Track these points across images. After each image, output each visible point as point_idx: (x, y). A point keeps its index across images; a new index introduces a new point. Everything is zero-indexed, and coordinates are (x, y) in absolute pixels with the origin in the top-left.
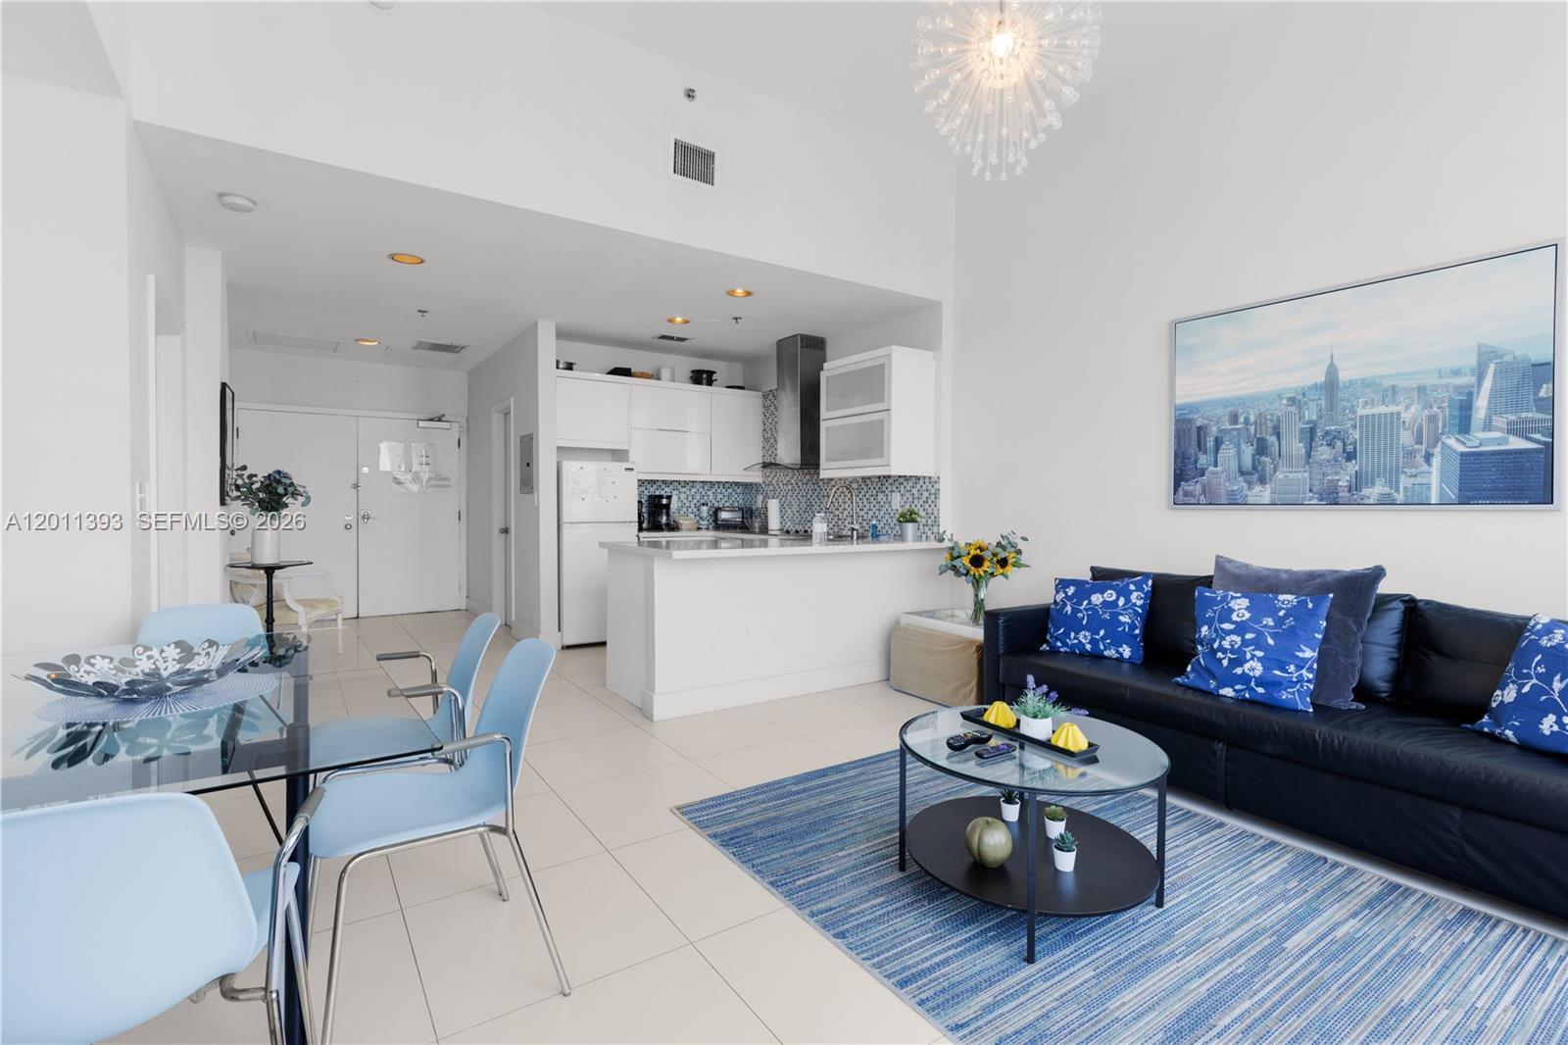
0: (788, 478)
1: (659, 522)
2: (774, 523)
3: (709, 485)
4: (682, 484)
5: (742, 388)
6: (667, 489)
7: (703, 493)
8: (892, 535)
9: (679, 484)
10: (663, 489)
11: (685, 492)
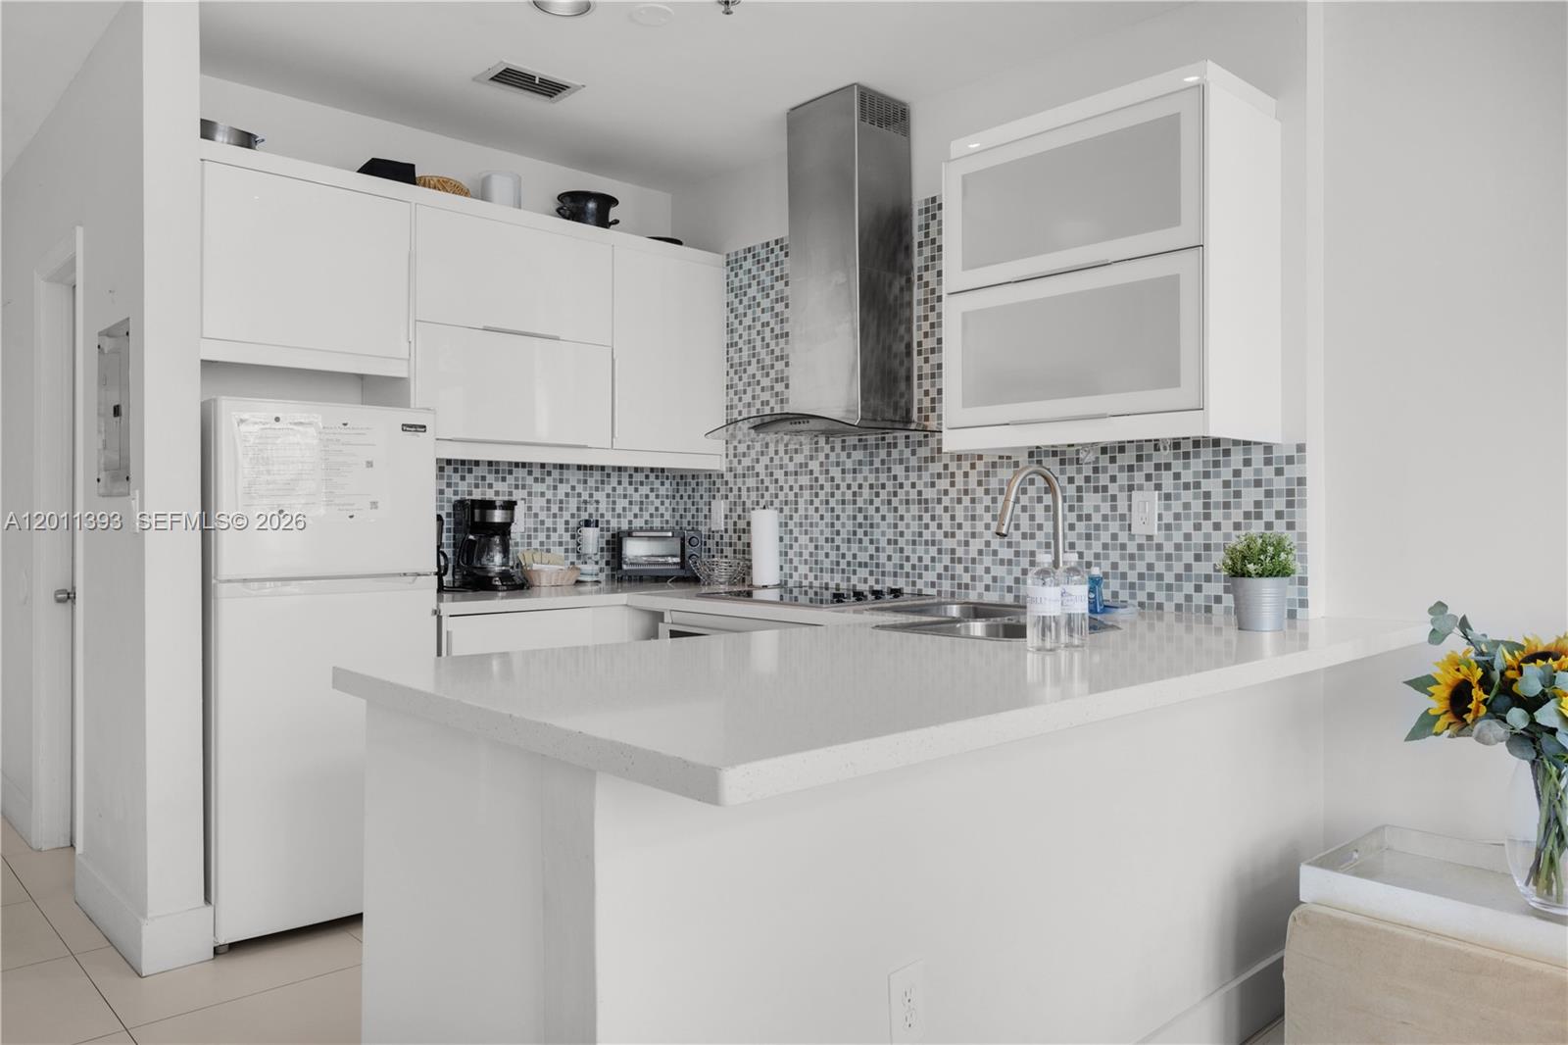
0: (799, 458)
1: (483, 568)
2: (766, 569)
3: (597, 475)
4: (537, 473)
5: (679, 242)
6: (500, 486)
7: (585, 496)
8: (1169, 607)
9: (530, 473)
10: (490, 486)
11: (543, 494)
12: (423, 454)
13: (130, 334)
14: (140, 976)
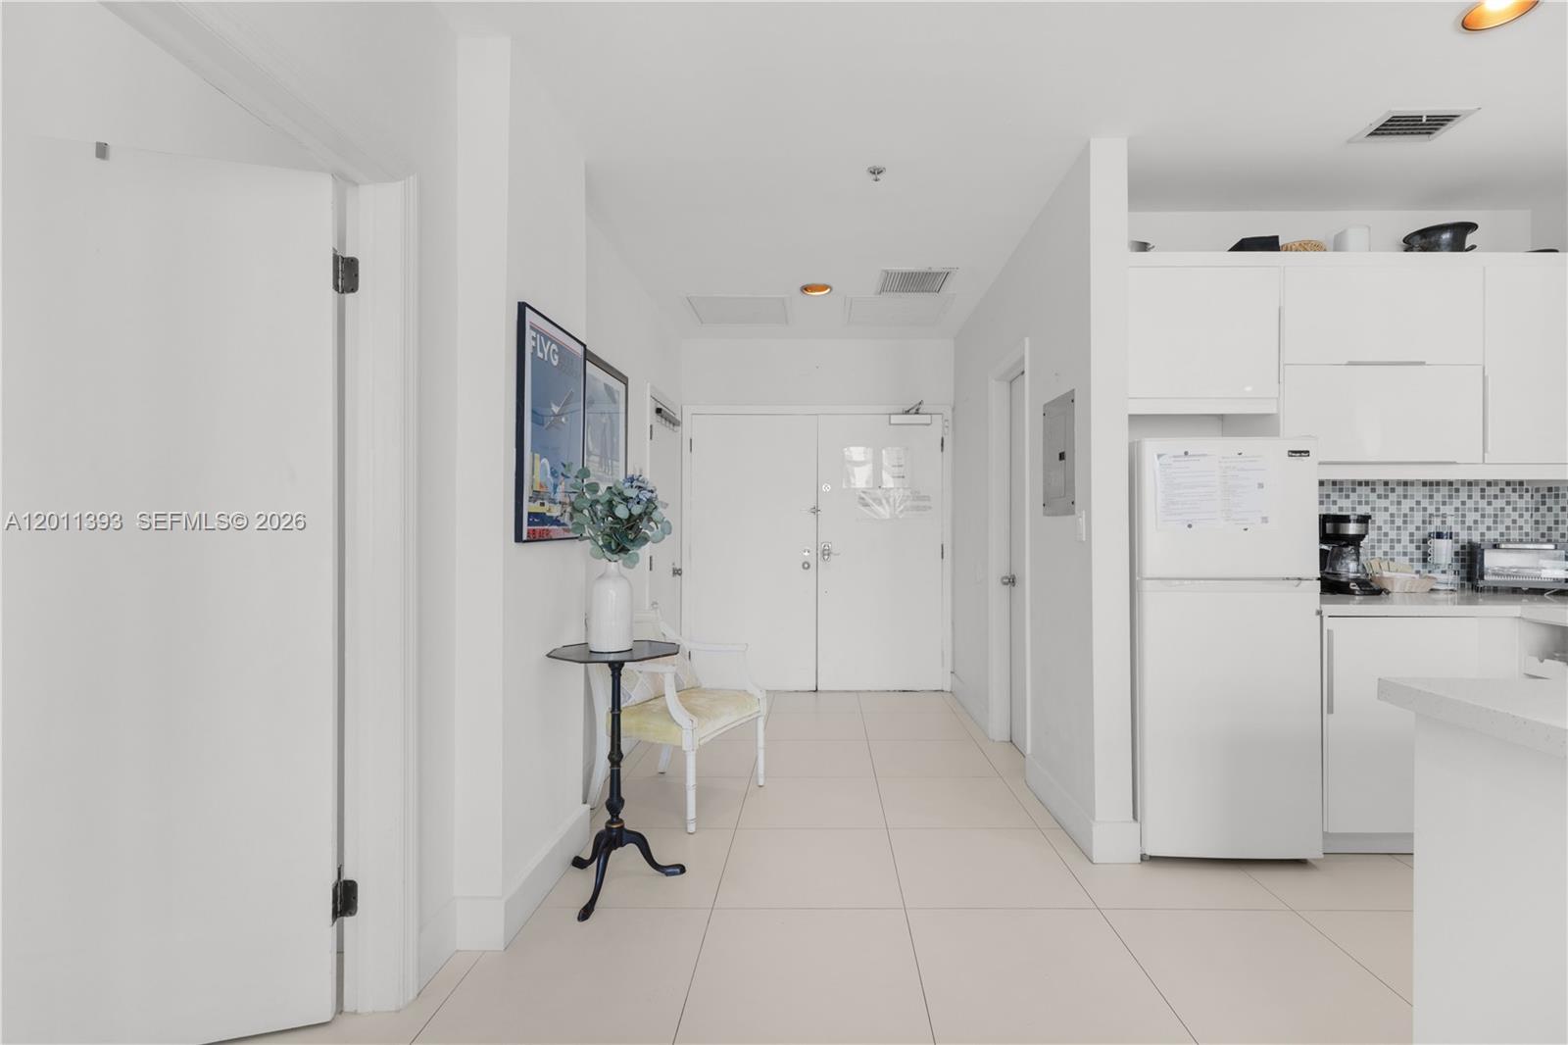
1: (1343, 574)
5: (1555, 251)
6: (1350, 501)
9: (1373, 490)
10: (1335, 503)
11: (1386, 509)
12: (1309, 473)
13: (1076, 401)
14: (1092, 862)
